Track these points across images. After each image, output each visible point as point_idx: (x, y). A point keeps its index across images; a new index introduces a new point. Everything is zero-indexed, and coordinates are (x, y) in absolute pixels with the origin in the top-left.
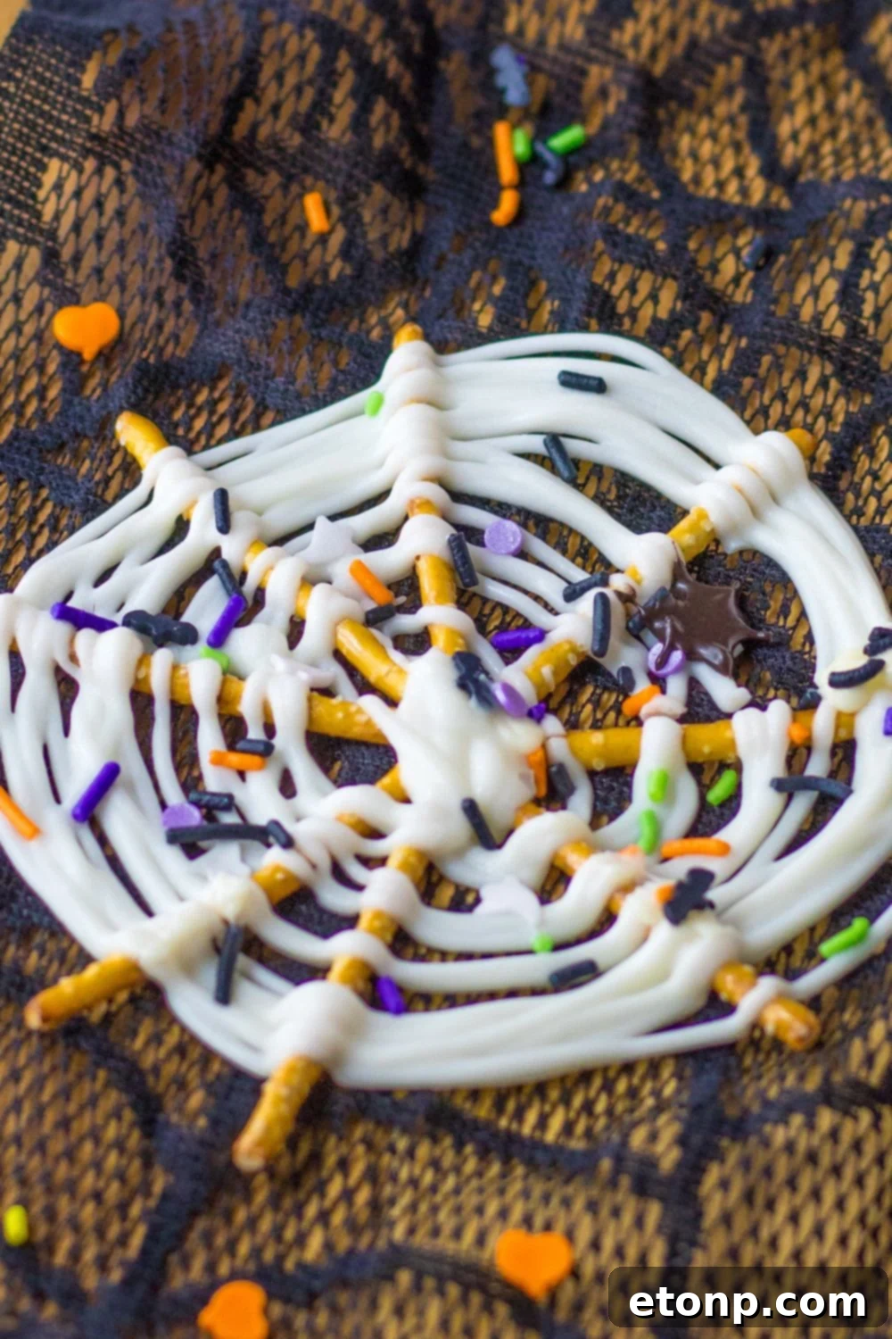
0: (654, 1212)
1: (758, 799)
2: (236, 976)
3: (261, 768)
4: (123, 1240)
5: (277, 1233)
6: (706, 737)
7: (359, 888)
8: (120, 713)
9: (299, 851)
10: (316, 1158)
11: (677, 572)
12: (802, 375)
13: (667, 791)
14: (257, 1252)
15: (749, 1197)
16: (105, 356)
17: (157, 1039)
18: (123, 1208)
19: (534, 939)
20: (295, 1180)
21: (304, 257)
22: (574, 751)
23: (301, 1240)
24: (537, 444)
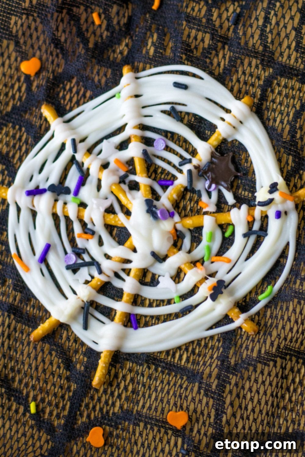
0: (211, 402)
1: (239, 240)
2: (89, 316)
3: (92, 238)
4: (64, 408)
5: (107, 403)
6: (223, 218)
7: (123, 280)
8: (49, 222)
9: (104, 274)
10: (116, 376)
11: (213, 155)
12: (250, 65)
13: (212, 237)
14: (101, 409)
15: (238, 396)
16: (38, 74)
17: (68, 338)
18: (63, 397)
19: (175, 296)
20: (111, 384)
21: (94, 33)
22: (184, 226)
23: (113, 404)
24: (167, 107)
